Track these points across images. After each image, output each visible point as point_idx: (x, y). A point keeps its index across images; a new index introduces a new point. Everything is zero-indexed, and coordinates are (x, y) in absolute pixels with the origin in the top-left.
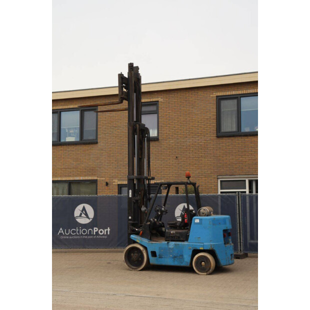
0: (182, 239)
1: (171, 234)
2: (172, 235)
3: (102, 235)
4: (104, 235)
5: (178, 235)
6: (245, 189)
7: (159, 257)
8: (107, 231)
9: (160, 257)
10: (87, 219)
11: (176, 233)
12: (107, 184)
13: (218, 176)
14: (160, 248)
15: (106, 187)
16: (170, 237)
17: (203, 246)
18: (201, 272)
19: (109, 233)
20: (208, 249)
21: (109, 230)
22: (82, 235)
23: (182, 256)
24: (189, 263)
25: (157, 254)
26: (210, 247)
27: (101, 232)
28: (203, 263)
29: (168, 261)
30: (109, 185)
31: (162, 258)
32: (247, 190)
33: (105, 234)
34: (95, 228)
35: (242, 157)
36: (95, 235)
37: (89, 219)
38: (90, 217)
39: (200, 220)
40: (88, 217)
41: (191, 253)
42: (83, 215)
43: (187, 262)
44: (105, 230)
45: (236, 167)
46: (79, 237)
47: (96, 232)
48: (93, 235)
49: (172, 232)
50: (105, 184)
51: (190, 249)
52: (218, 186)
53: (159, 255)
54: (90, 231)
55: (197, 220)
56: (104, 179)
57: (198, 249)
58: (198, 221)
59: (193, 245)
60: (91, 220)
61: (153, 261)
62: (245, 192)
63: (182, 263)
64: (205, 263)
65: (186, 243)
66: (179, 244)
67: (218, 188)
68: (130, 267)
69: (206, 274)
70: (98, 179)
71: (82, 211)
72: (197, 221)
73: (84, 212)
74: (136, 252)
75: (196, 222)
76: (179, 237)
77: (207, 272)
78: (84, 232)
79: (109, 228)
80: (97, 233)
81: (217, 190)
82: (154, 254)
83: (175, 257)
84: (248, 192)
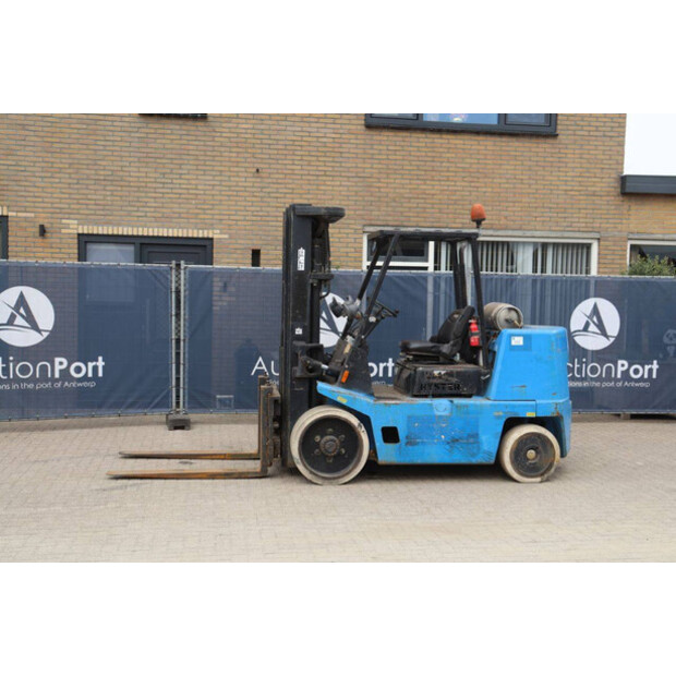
0: (465, 390)
1: (434, 377)
2: (435, 381)
3: (79, 380)
4: (85, 378)
5: (454, 380)
6: (427, 261)
7: (407, 444)
8: (95, 369)
9: (410, 442)
10: (33, 333)
11: (450, 374)
12: (43, 231)
13: (364, 225)
14: (409, 417)
15: (40, 240)
16: (430, 385)
17: (535, 408)
18: (527, 476)
19: (100, 374)
20: (549, 415)
21: (100, 363)
22: (17, 380)
23: (476, 436)
24: (494, 455)
25: (402, 434)
26: (553, 410)
27: (78, 370)
28: (533, 451)
29: (435, 454)
30: (48, 235)
31: (417, 444)
32: (430, 264)
33: (90, 375)
34: (57, 360)
35: (425, 184)
36: (57, 380)
37: (39, 331)
38: (41, 328)
39: (527, 338)
40: (35, 326)
41: (500, 429)
42: (19, 321)
43: (489, 453)
44: (91, 365)
45: (410, 208)
46: (7, 387)
47: (61, 371)
48: (54, 380)
49: (436, 373)
50: (37, 230)
51: (499, 417)
52: (361, 252)
53: (407, 437)
54: (44, 368)
55: (517, 339)
56: (33, 215)
57: (521, 416)
58: (521, 343)
59: (506, 406)
60: (46, 334)
61: (388, 454)
62: (426, 268)
63: (473, 455)
64: (537, 453)
65: (476, 401)
66: (466, 406)
67: (361, 257)
68: (316, 475)
69: (539, 479)
70: (10, 214)
71: (17, 308)
72: (518, 341)
73: (22, 311)
74: (330, 430)
75: (513, 343)
76: (457, 387)
77: (542, 475)
78: (24, 370)
79: (100, 358)
80: (65, 373)
81: (361, 261)
82: (390, 435)
83: (454, 441)
84: (431, 269)
